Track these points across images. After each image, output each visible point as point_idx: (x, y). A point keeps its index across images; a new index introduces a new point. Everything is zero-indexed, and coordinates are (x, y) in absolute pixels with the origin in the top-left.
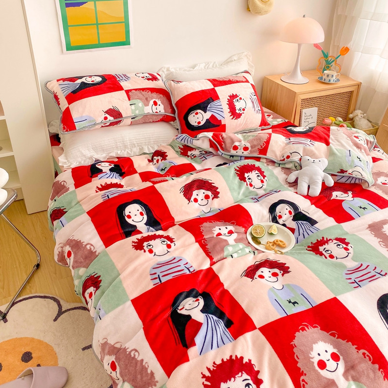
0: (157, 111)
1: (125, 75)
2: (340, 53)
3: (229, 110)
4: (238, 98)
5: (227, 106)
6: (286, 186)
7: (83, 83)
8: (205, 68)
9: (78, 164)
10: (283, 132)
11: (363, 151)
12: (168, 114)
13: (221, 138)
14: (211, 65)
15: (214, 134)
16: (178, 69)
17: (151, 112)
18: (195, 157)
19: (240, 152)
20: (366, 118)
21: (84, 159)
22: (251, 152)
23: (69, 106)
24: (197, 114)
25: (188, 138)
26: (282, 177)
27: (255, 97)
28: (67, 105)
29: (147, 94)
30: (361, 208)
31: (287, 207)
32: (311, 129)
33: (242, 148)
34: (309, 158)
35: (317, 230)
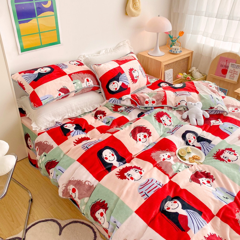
0: (89, 85)
1: (63, 64)
2: (179, 35)
3: (131, 78)
4: (134, 70)
5: (129, 76)
6: (183, 121)
7: (39, 73)
8: (105, 53)
10: (170, 89)
11: (217, 94)
12: (96, 86)
13: (136, 97)
14: (109, 50)
15: (131, 95)
16: (90, 56)
17: (86, 86)
18: (122, 111)
19: (150, 105)
20: (198, 71)
21: (48, 123)
22: (157, 104)
23: (35, 90)
24: (114, 83)
25: (117, 100)
26: (179, 116)
27: (142, 68)
28: (32, 90)
29: (82, 75)
30: (230, 128)
31: (192, 135)
32: (185, 84)
33: (151, 102)
34: (191, 103)
35: (214, 145)
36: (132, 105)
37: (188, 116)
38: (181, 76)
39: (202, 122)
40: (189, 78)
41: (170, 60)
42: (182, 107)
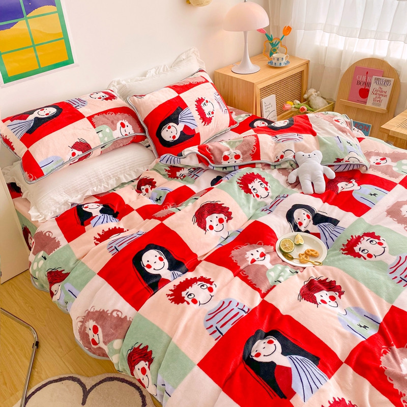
0: (126, 133)
1: (79, 100)
3: (199, 117)
4: (205, 101)
5: (197, 113)
6: (289, 188)
7: (37, 119)
8: (156, 73)
9: (53, 214)
10: (266, 131)
11: (348, 134)
12: (138, 134)
13: (207, 150)
14: (162, 69)
15: (199, 148)
16: (129, 81)
17: (120, 136)
18: (185, 176)
19: (232, 162)
20: (320, 95)
21: (58, 206)
22: (244, 159)
23: (29, 149)
24: (169, 128)
25: (173, 158)
26: (282, 179)
27: (219, 96)
28: (26, 149)
29: (112, 116)
30: (371, 195)
31: (304, 212)
32: (291, 121)
33: (233, 157)
34: (303, 153)
35: (343, 229)
36: (200, 165)
37: (298, 178)
38: (290, 106)
39: (322, 187)
40: (303, 109)
41: (270, 79)
42: (287, 161)
